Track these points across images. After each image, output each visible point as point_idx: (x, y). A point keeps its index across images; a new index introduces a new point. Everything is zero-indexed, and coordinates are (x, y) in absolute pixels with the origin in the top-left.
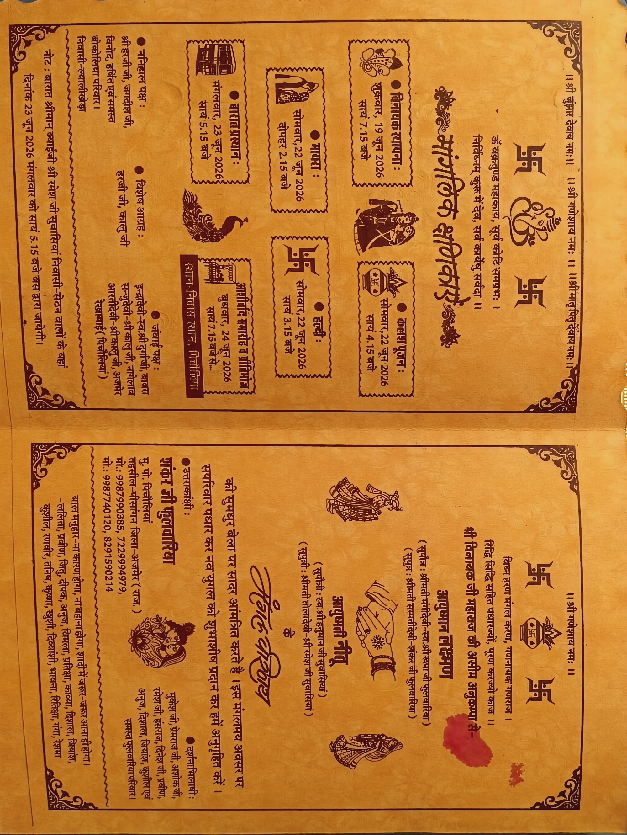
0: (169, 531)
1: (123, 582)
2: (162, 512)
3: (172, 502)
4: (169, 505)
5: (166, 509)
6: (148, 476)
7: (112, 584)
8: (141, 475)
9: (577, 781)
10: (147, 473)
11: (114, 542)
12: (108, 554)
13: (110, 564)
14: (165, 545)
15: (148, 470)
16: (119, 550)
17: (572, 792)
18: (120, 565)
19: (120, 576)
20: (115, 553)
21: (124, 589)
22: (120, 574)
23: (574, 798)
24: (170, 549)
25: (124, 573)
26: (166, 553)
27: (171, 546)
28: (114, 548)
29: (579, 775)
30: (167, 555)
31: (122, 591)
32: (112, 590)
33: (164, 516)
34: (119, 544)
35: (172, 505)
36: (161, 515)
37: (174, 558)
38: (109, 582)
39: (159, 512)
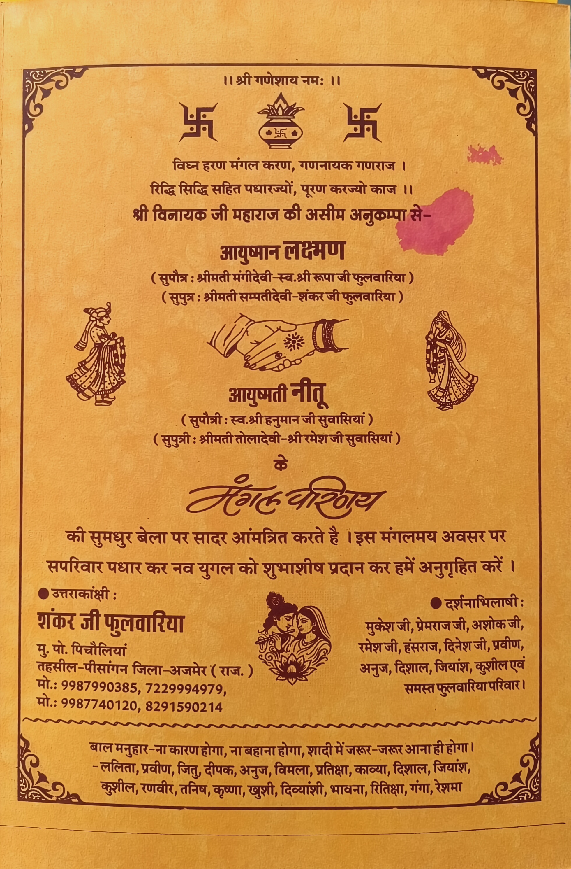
0: (138, 622)
1: (209, 688)
2: (112, 630)
3: (98, 615)
4: (102, 619)
5: (107, 625)
6: (63, 646)
7: (212, 704)
8: (61, 656)
9: (494, 72)
10: (59, 648)
11: (154, 697)
12: (170, 707)
13: (183, 705)
14: (158, 628)
15: (54, 646)
16: (164, 692)
17: (510, 80)
18: (185, 691)
19: (201, 692)
20: (169, 697)
21: (219, 688)
22: (197, 692)
23: (520, 77)
24: (162, 622)
25: (197, 686)
26: (169, 627)
27: (158, 620)
28: (161, 698)
29: (485, 70)
30: (172, 626)
31: (221, 690)
32: (220, 704)
33: (117, 627)
34: (156, 692)
35: (103, 615)
36: (116, 632)
37: (176, 617)
38: (208, 708)
39: (112, 635)
